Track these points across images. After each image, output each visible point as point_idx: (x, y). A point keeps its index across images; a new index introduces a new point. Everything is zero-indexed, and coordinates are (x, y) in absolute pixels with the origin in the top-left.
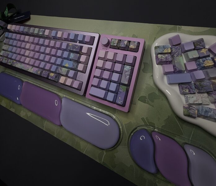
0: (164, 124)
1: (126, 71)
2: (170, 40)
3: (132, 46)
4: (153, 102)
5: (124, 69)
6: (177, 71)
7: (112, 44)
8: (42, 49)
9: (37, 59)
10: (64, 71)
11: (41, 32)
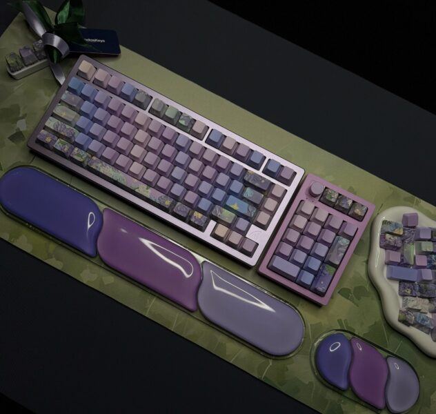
0: (367, 332)
1: (341, 246)
2: (405, 218)
3: (358, 211)
4: (359, 299)
5: (339, 242)
6: (404, 264)
7: (327, 198)
8: (182, 157)
9: (161, 173)
10: (227, 216)
11: (182, 119)
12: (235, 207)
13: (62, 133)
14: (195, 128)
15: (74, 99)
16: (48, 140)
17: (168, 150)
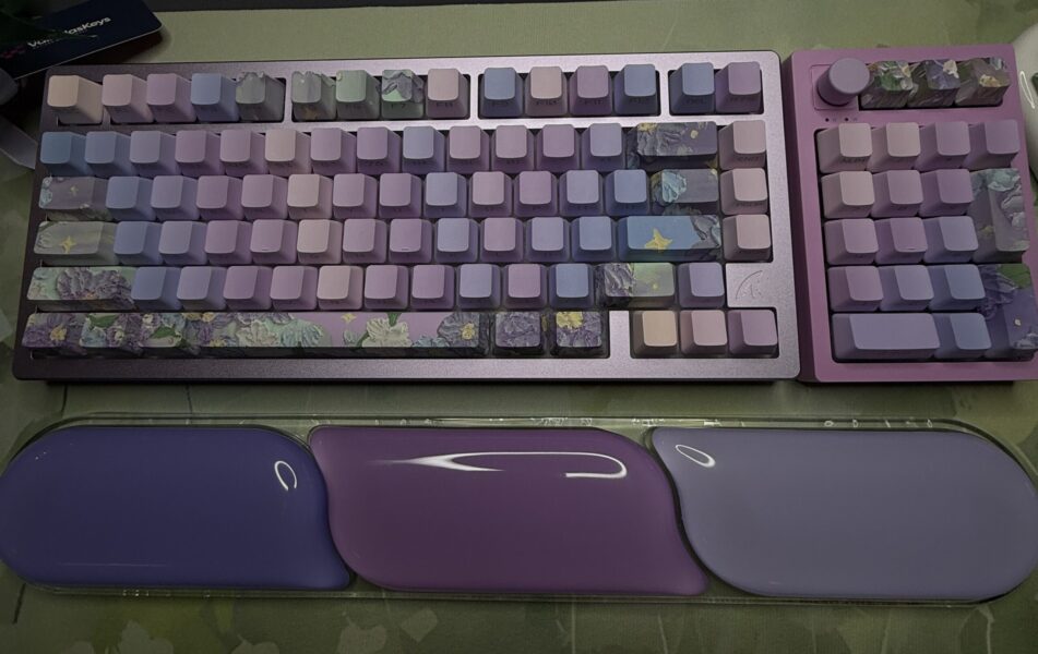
1: (1002, 196)
3: (987, 80)
5: (991, 187)
8: (440, 188)
9: (408, 261)
10: (650, 278)
11: (388, 90)
12: (659, 243)
13: (88, 297)
14: (434, 94)
15: (77, 189)
16: (58, 335)
17: (394, 189)
